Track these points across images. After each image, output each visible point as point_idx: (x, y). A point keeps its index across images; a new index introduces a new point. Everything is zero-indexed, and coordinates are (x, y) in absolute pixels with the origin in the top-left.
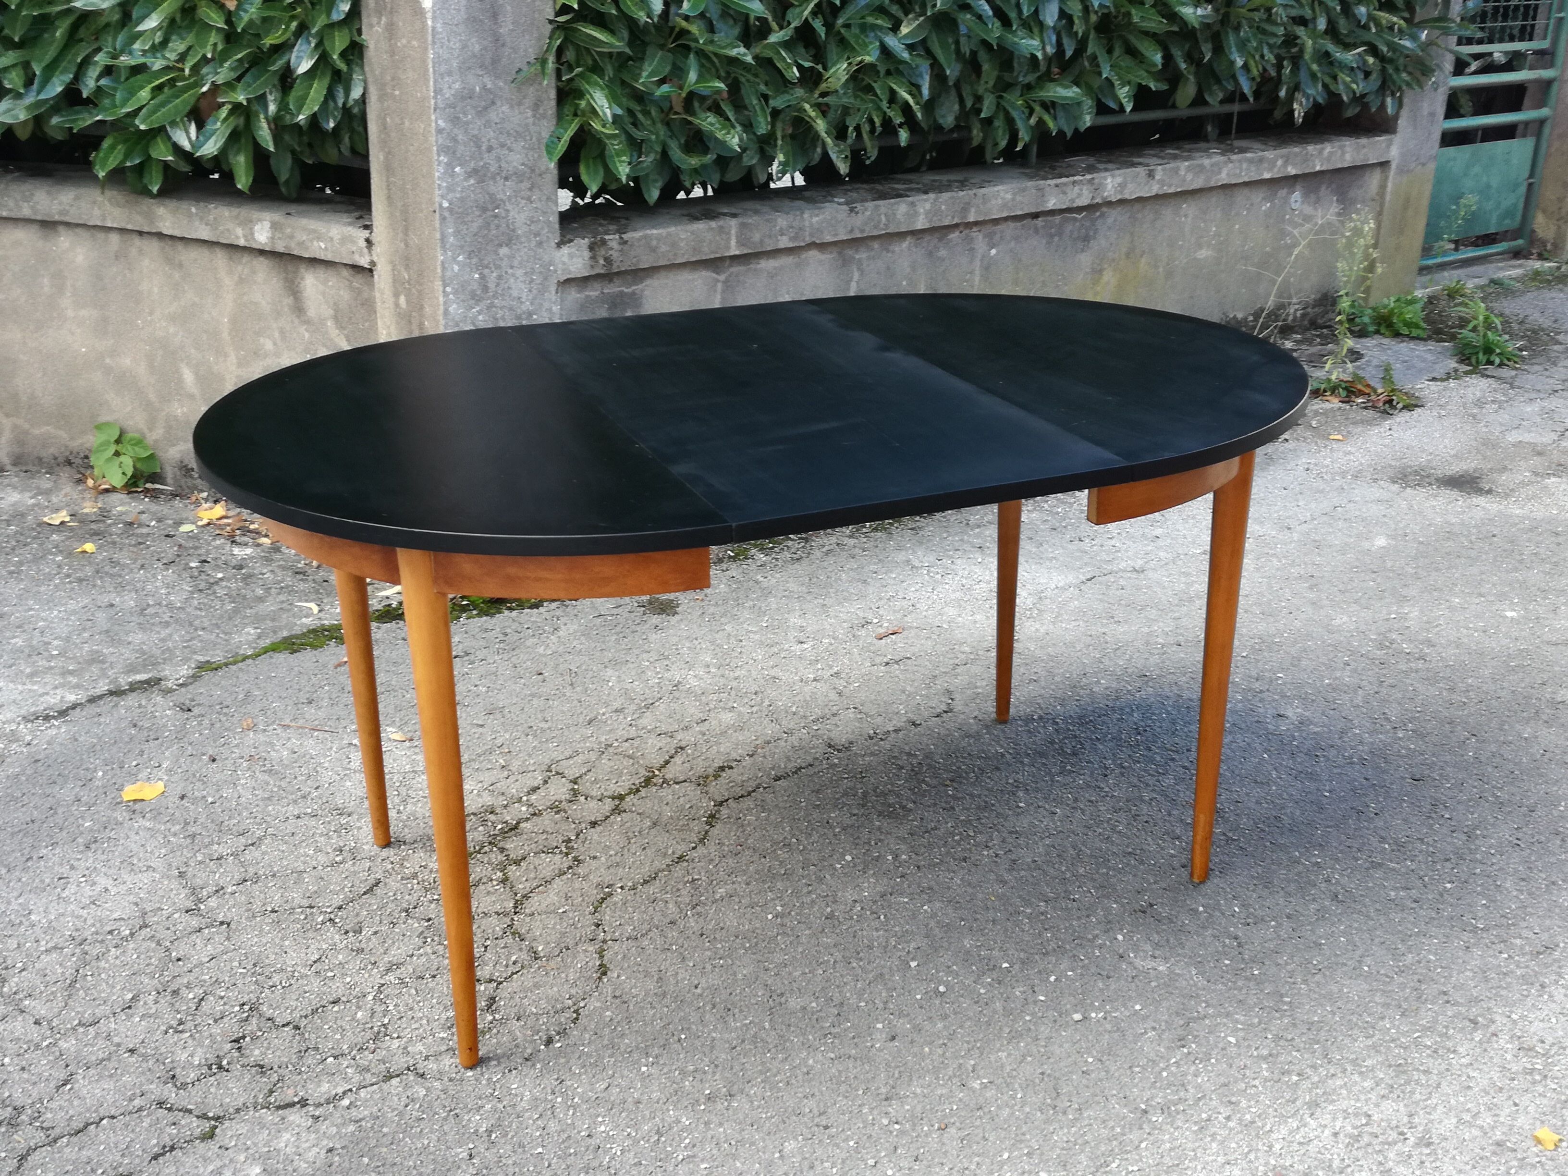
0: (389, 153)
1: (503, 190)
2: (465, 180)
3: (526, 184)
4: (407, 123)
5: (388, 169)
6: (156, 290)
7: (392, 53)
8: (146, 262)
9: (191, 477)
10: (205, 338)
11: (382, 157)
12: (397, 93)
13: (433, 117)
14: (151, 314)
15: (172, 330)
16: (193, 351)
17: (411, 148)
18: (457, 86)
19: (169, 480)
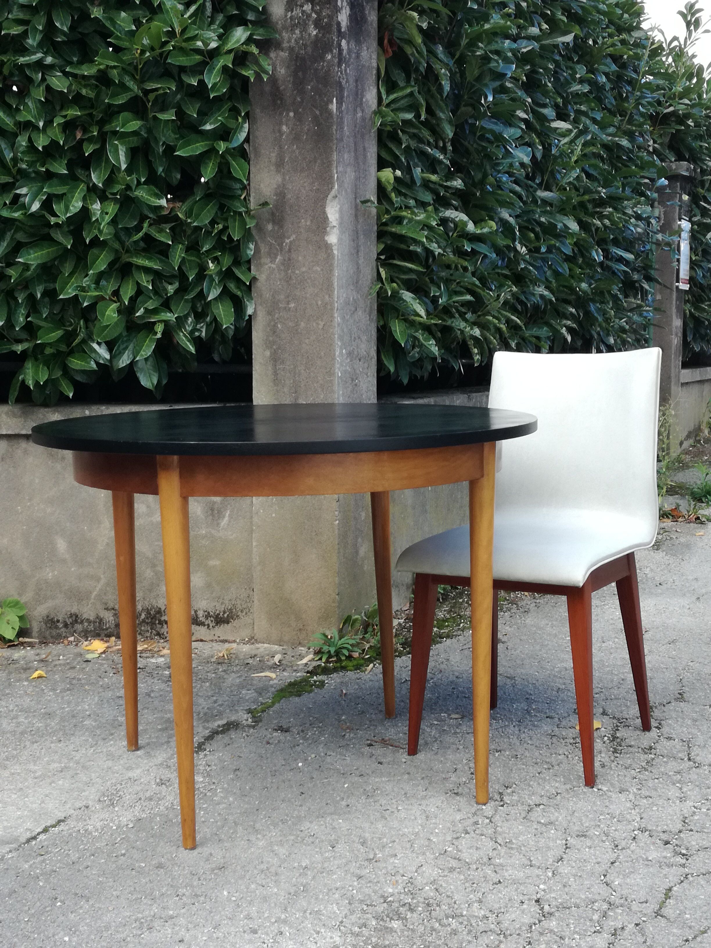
0: (279, 348)
1: (360, 366)
2: (346, 359)
3: (366, 365)
4: (303, 324)
5: (275, 359)
6: (37, 481)
7: (288, 280)
8: (31, 459)
9: (57, 627)
10: (81, 511)
11: (268, 353)
12: (292, 305)
13: (336, 315)
14: (30, 500)
15: (49, 510)
16: (68, 524)
17: (307, 341)
18: (344, 295)
19: (35, 634)
